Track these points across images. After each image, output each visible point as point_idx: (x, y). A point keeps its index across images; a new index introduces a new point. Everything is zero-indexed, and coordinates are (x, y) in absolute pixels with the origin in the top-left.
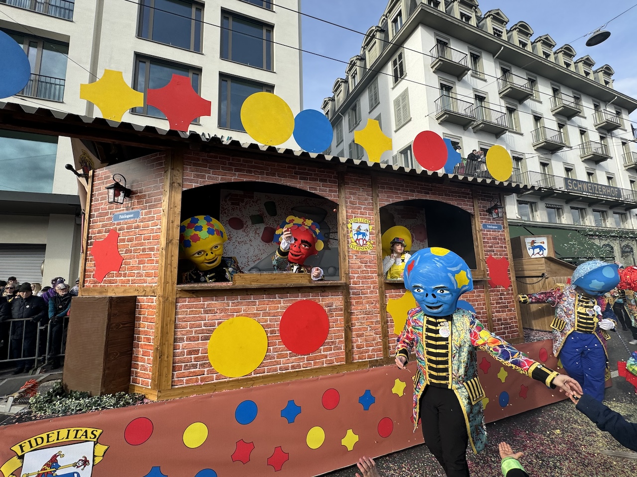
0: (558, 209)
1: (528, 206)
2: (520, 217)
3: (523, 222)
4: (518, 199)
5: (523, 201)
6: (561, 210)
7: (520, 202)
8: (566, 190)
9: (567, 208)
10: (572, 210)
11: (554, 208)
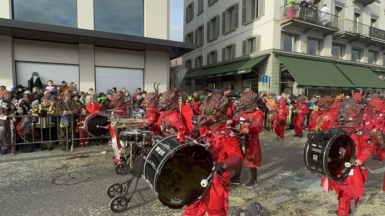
0: (360, 51)
1: (339, 48)
2: (332, 56)
3: (334, 59)
4: (333, 41)
5: (336, 43)
6: (361, 52)
7: (334, 44)
8: (369, 37)
9: (366, 51)
10: (370, 53)
11: (357, 50)
